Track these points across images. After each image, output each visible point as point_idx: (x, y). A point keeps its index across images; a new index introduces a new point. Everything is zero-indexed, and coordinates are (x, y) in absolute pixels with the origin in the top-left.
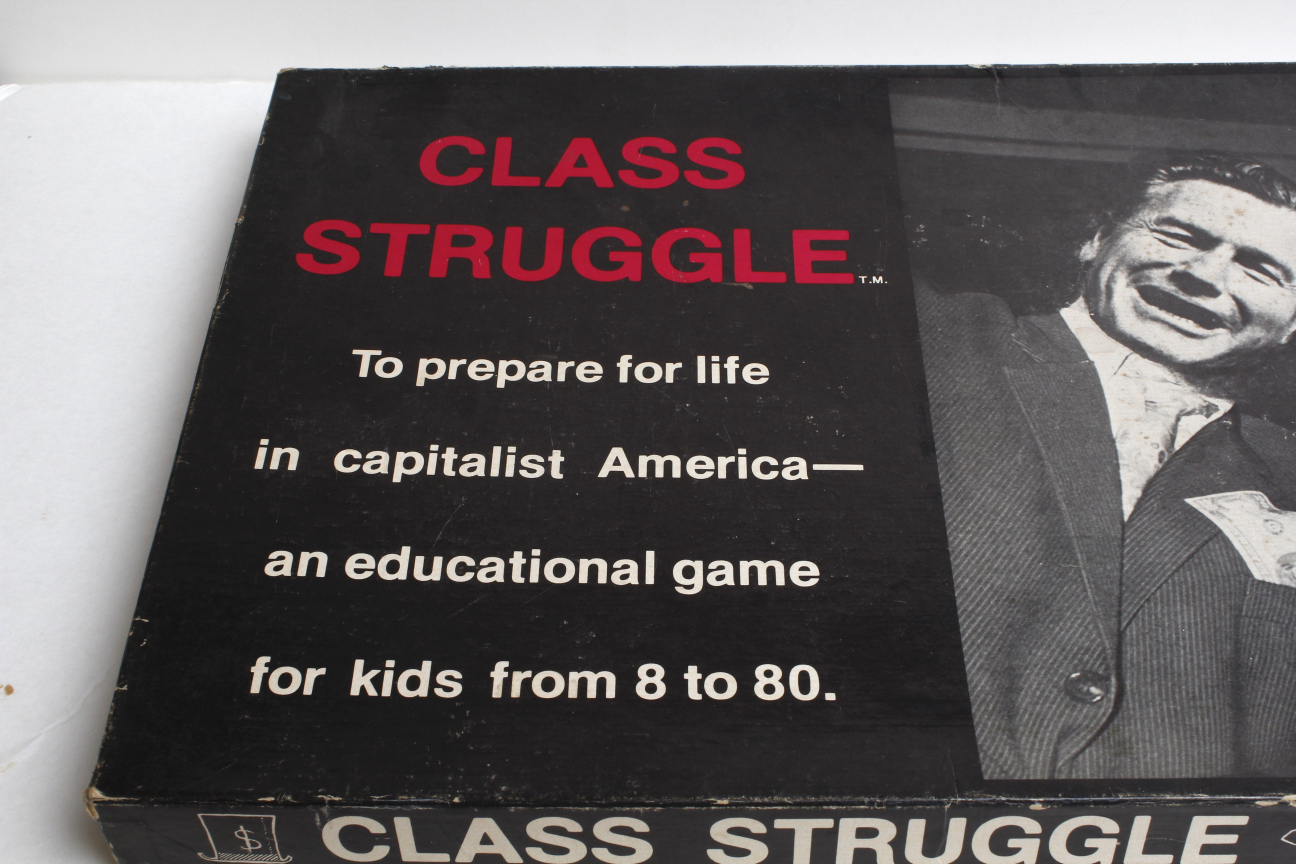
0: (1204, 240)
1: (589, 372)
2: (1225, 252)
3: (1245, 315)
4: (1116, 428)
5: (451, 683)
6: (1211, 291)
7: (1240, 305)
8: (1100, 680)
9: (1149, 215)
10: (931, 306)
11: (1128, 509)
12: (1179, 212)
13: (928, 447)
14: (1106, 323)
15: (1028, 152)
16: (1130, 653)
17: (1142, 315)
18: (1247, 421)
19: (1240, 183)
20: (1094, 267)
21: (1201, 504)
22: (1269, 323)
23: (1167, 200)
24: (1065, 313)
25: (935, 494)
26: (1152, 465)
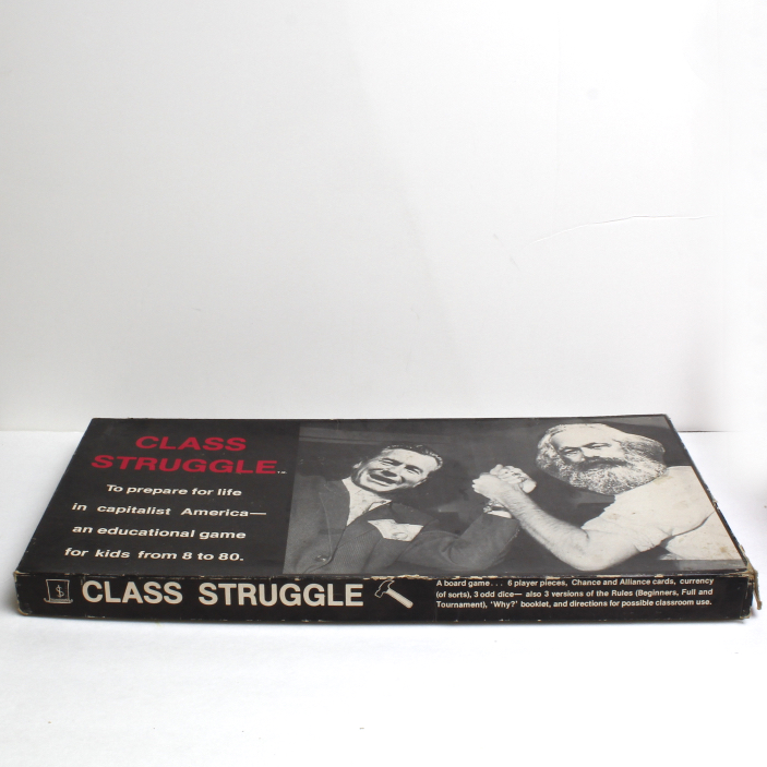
0: (396, 463)
1: (183, 492)
2: (403, 466)
3: (403, 480)
4: (351, 506)
5: (126, 555)
6: (395, 475)
7: (403, 478)
8: (327, 558)
9: (380, 458)
10: (299, 478)
11: (348, 523)
12: (391, 457)
13: (288, 510)
14: (357, 483)
15: (345, 442)
16: (338, 552)
17: (369, 480)
18: (394, 504)
19: (414, 450)
20: (357, 470)
21: (373, 523)
22: (410, 482)
23: (388, 454)
24: (344, 481)
25: (288, 521)
26: (360, 513)
